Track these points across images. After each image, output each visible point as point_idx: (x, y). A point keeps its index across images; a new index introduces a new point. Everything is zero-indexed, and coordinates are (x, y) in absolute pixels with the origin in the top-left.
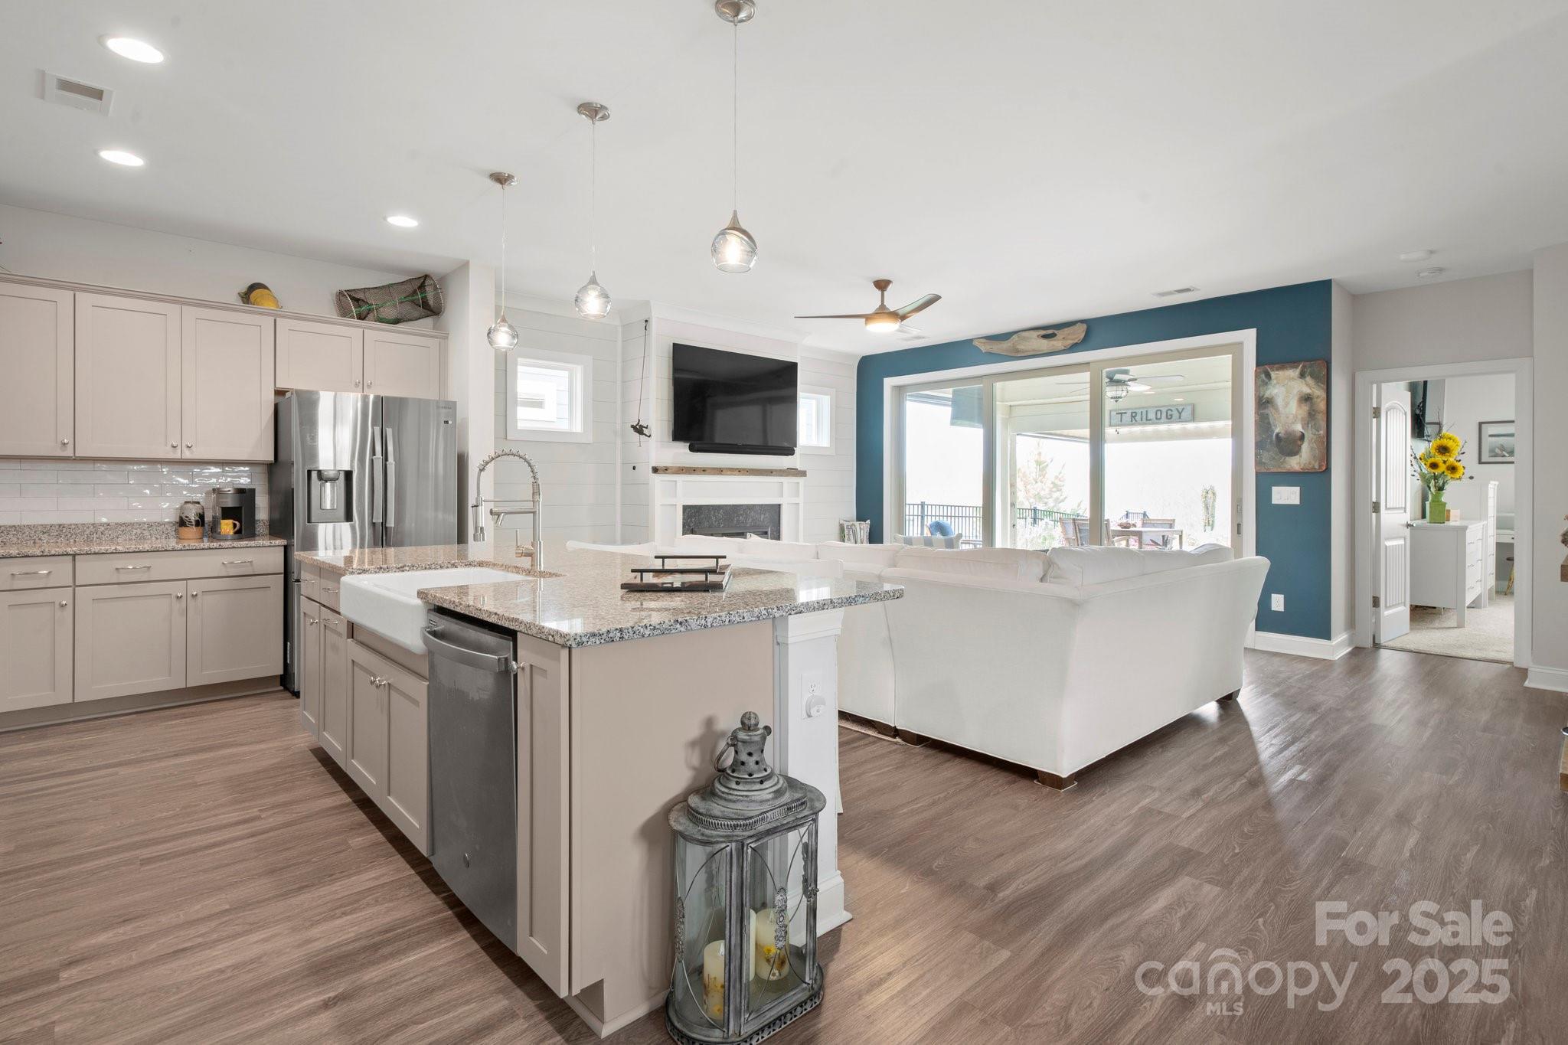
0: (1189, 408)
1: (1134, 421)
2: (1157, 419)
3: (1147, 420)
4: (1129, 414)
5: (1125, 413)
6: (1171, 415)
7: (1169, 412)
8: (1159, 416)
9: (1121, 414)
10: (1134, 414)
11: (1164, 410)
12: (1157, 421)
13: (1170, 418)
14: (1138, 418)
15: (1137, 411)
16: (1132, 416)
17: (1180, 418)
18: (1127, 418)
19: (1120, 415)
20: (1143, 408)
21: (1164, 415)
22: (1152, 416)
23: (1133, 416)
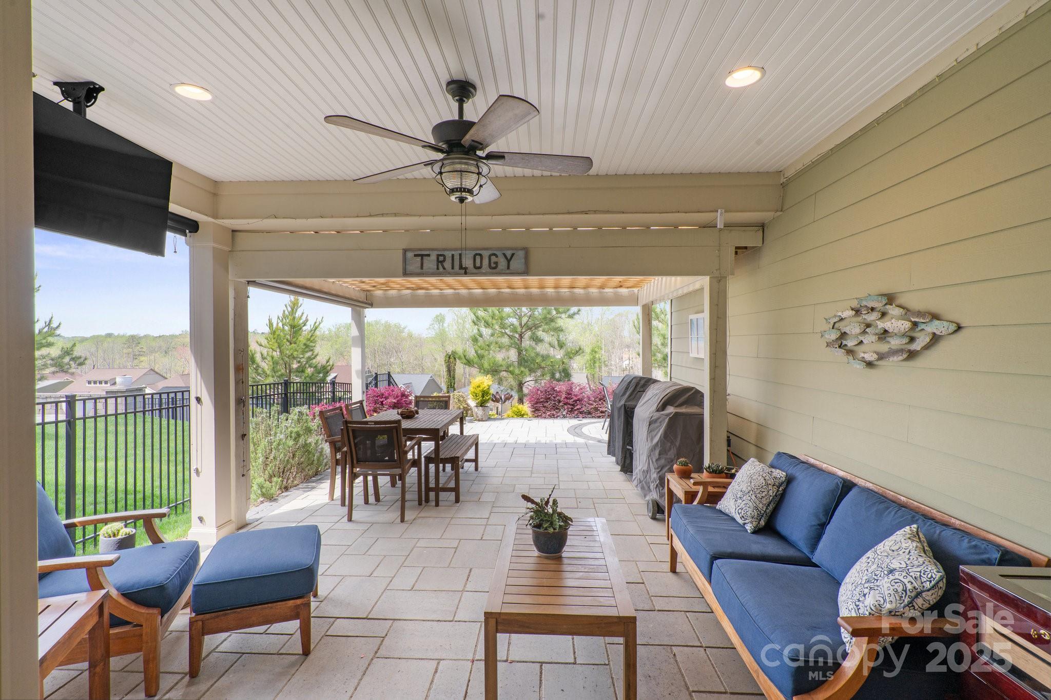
0: (521, 254)
1: (441, 269)
2: (475, 267)
3: (461, 267)
4: (433, 257)
5: (429, 255)
6: (496, 263)
7: (493, 258)
8: (478, 264)
9: (422, 256)
10: (441, 258)
11: (486, 254)
12: (475, 271)
13: (494, 269)
14: (447, 264)
15: (446, 253)
16: (438, 261)
17: (508, 268)
18: (430, 263)
19: (419, 259)
20: (456, 250)
21: (486, 262)
22: (468, 262)
23: (441, 260)
